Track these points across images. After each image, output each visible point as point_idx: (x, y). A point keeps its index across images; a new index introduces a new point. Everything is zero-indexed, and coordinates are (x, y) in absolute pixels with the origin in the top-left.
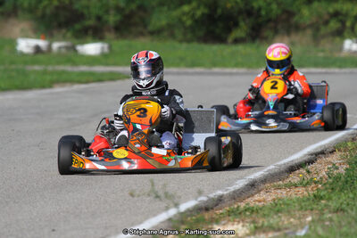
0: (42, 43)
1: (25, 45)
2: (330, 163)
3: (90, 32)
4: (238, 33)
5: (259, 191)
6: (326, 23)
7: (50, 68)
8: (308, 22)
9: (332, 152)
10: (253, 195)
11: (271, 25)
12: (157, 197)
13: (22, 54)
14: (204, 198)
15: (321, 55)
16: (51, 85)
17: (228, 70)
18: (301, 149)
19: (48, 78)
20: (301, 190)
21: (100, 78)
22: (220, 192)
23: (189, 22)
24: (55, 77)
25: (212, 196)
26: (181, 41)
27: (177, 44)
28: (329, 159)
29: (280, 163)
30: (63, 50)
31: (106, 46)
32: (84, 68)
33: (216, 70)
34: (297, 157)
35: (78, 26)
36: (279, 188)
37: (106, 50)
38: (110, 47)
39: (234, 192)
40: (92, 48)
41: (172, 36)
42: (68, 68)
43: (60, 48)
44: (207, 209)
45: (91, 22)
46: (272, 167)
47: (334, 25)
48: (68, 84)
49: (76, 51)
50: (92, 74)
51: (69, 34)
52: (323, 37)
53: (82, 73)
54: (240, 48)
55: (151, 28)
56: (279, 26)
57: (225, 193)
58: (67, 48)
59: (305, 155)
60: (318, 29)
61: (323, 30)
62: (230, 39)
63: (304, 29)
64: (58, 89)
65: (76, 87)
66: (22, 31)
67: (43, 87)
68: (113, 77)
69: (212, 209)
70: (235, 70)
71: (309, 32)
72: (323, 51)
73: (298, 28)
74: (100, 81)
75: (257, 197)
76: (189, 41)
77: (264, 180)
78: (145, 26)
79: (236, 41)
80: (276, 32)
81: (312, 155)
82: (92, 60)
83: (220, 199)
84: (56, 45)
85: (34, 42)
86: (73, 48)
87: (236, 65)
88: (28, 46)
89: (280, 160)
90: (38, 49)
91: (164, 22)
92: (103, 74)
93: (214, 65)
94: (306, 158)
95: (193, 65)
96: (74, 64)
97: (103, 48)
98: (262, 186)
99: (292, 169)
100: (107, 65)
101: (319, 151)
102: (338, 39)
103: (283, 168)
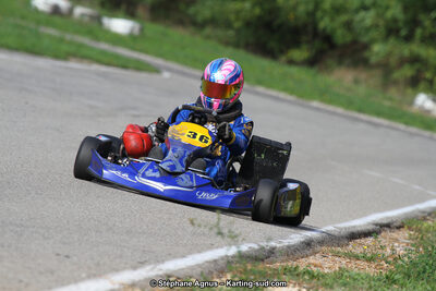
0: (63, 4)
2: (397, 240)
3: (124, 6)
5: (315, 253)
7: (68, 37)
9: (399, 228)
10: (307, 256)
11: (337, 53)
12: (220, 233)
13: (37, 11)
14: (256, 247)
15: (387, 103)
16: (66, 57)
17: (273, 93)
18: (365, 215)
19: (65, 48)
20: (363, 264)
21: (124, 64)
24: (73, 49)
25: (263, 245)
26: (227, 44)
28: (395, 235)
29: (340, 225)
30: (86, 19)
31: (137, 26)
32: (104, 46)
33: (261, 89)
34: (361, 223)
36: (337, 255)
37: (136, 31)
38: (142, 30)
39: (289, 247)
40: (121, 25)
42: (86, 40)
43: (83, 15)
44: (257, 260)
46: (331, 228)
47: (408, 71)
48: (86, 61)
49: (101, 23)
50: (117, 57)
52: (395, 83)
53: (103, 52)
54: (294, 70)
57: (278, 245)
58: (92, 17)
59: (369, 224)
60: (389, 72)
61: (397, 75)
62: (284, 58)
64: (73, 64)
65: (95, 67)
67: (57, 56)
68: (140, 67)
69: (263, 260)
72: (391, 99)
74: (124, 67)
75: (311, 260)
76: (237, 46)
77: (321, 242)
79: (291, 62)
80: (340, 63)
81: (376, 225)
82: (117, 39)
83: (272, 251)
84: (79, 10)
86: (98, 19)
87: (285, 90)
89: (340, 222)
90: (56, 10)
92: (128, 60)
93: (260, 83)
94: (371, 227)
96: (97, 38)
97: (133, 28)
98: (318, 248)
99: (354, 236)
100: (133, 49)
101: (385, 222)
102: (409, 91)
103: (343, 233)
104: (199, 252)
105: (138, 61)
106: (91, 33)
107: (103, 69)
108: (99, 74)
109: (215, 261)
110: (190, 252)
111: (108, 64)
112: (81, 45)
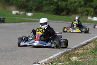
0: (18, 12)
1: (14, 12)
3: (30, 10)
4: (64, 13)
5: (77, 50)
6: (84, 12)
7: (20, 18)
9: (91, 42)
13: (13, 14)
14: (66, 51)
15: (83, 20)
16: (21, 22)
17: (61, 22)
18: (84, 41)
19: (20, 20)
20: (86, 50)
21: (32, 21)
23: (52, 10)
25: (67, 50)
26: (50, 14)
28: (91, 44)
29: (80, 44)
30: (23, 14)
33: (58, 21)
34: (84, 43)
35: (26, 9)
36: (81, 50)
37: (33, 15)
38: (34, 14)
41: (48, 12)
42: (24, 18)
43: (22, 14)
45: (30, 8)
46: (79, 45)
47: (86, 13)
48: (25, 22)
50: (30, 20)
52: (84, 15)
53: (27, 20)
54: (64, 17)
55: (43, 10)
58: (24, 14)
60: (82, 14)
62: (62, 15)
63: (79, 13)
64: (22, 23)
65: (27, 23)
66: (13, 9)
67: (19, 22)
68: (35, 21)
70: (63, 22)
75: (76, 51)
76: (52, 14)
77: (78, 48)
79: (63, 15)
80: (72, 14)
81: (87, 43)
82: (29, 17)
84: (21, 13)
85: (16, 12)
86: (25, 14)
87: (63, 21)
90: (17, 14)
91: (46, 9)
93: (58, 20)
94: (86, 43)
95: (53, 20)
96: (26, 18)
98: (77, 49)
99: (83, 45)
100: (33, 18)
101: (88, 42)
102: (87, 16)
103: (81, 45)
104: (56, 54)
106: (24, 17)
107: (28, 23)
109: (59, 55)
110: (54, 54)
111: (29, 22)
112: (23, 19)
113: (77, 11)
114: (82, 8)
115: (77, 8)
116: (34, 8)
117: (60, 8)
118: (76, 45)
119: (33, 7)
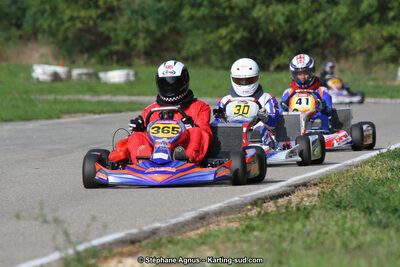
0: (61, 70)
1: (41, 72)
3: (115, 58)
6: (380, 48)
8: (359, 48)
9: (317, 184)
10: (198, 228)
11: (319, 50)
13: (39, 82)
19: (58, 107)
22: (157, 225)
23: (226, 47)
24: (65, 107)
26: (217, 69)
27: (212, 71)
31: (132, 73)
32: (105, 98)
35: (104, 51)
36: (233, 220)
37: (132, 78)
38: (136, 75)
40: (116, 76)
41: (208, 62)
42: (87, 97)
43: (80, 75)
44: (133, 242)
47: (388, 50)
48: (79, 114)
49: (98, 78)
51: (93, 61)
52: (376, 64)
55: (184, 53)
56: (327, 52)
57: (163, 225)
58: (86, 74)
60: (370, 55)
61: (376, 57)
63: (354, 55)
65: (89, 117)
66: (42, 56)
69: (140, 241)
71: (361, 58)
72: (375, 80)
73: (348, 54)
77: (219, 213)
78: (179, 52)
79: (279, 69)
82: (116, 89)
83: (154, 232)
84: (76, 72)
85: (52, 69)
86: (95, 76)
88: (44, 73)
90: (56, 77)
91: (199, 47)
92: (122, 104)
96: (95, 92)
97: (128, 75)
98: (215, 218)
105: (131, 103)
108: (89, 123)
112: (80, 101)
113: (345, 44)
114: (368, 26)
115: (343, 32)
116: (142, 43)
117: (261, 35)
118: (219, 202)
119: (134, 41)
